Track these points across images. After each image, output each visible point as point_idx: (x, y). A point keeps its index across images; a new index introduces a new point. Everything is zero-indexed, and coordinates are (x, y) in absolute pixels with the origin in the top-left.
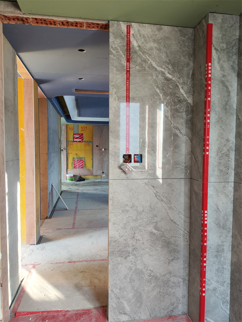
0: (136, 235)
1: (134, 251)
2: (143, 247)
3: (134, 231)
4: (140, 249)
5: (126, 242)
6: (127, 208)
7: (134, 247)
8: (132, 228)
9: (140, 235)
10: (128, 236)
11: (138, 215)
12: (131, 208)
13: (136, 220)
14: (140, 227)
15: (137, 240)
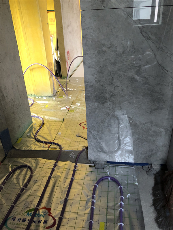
0: (114, 81)
1: (112, 97)
2: (122, 94)
3: (112, 76)
4: (119, 96)
5: (103, 88)
6: (104, 49)
7: (112, 94)
8: (110, 73)
9: (119, 81)
10: (105, 81)
11: (117, 57)
12: (109, 48)
13: (114, 64)
14: (119, 72)
15: (115, 86)
